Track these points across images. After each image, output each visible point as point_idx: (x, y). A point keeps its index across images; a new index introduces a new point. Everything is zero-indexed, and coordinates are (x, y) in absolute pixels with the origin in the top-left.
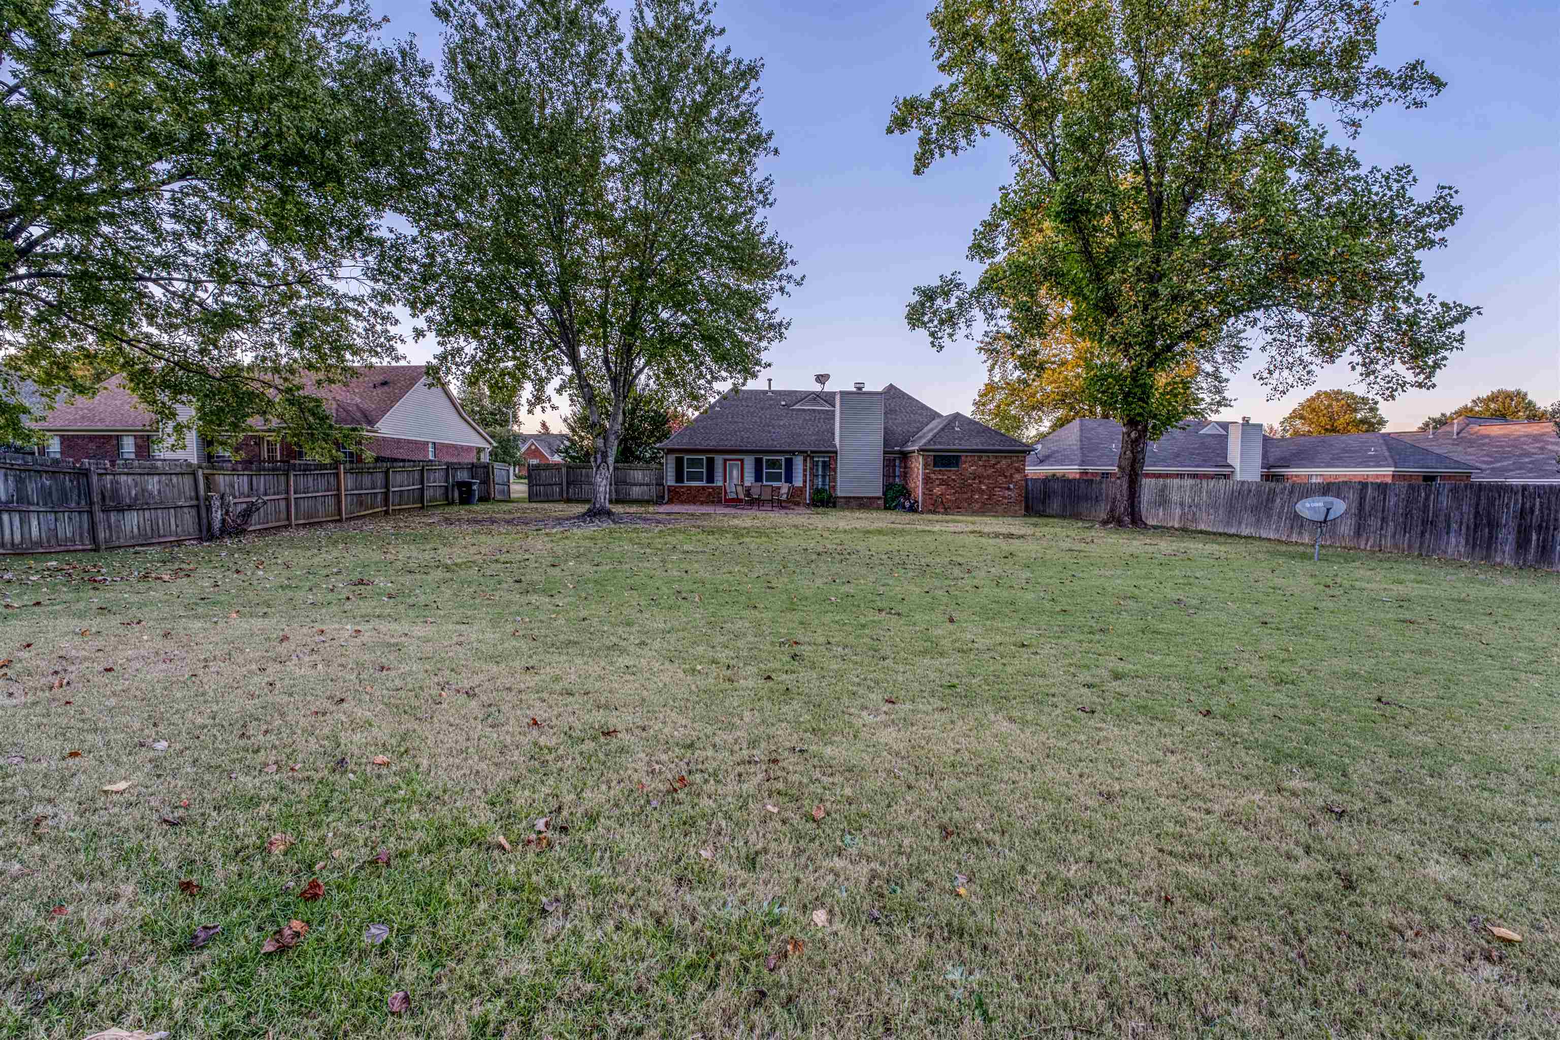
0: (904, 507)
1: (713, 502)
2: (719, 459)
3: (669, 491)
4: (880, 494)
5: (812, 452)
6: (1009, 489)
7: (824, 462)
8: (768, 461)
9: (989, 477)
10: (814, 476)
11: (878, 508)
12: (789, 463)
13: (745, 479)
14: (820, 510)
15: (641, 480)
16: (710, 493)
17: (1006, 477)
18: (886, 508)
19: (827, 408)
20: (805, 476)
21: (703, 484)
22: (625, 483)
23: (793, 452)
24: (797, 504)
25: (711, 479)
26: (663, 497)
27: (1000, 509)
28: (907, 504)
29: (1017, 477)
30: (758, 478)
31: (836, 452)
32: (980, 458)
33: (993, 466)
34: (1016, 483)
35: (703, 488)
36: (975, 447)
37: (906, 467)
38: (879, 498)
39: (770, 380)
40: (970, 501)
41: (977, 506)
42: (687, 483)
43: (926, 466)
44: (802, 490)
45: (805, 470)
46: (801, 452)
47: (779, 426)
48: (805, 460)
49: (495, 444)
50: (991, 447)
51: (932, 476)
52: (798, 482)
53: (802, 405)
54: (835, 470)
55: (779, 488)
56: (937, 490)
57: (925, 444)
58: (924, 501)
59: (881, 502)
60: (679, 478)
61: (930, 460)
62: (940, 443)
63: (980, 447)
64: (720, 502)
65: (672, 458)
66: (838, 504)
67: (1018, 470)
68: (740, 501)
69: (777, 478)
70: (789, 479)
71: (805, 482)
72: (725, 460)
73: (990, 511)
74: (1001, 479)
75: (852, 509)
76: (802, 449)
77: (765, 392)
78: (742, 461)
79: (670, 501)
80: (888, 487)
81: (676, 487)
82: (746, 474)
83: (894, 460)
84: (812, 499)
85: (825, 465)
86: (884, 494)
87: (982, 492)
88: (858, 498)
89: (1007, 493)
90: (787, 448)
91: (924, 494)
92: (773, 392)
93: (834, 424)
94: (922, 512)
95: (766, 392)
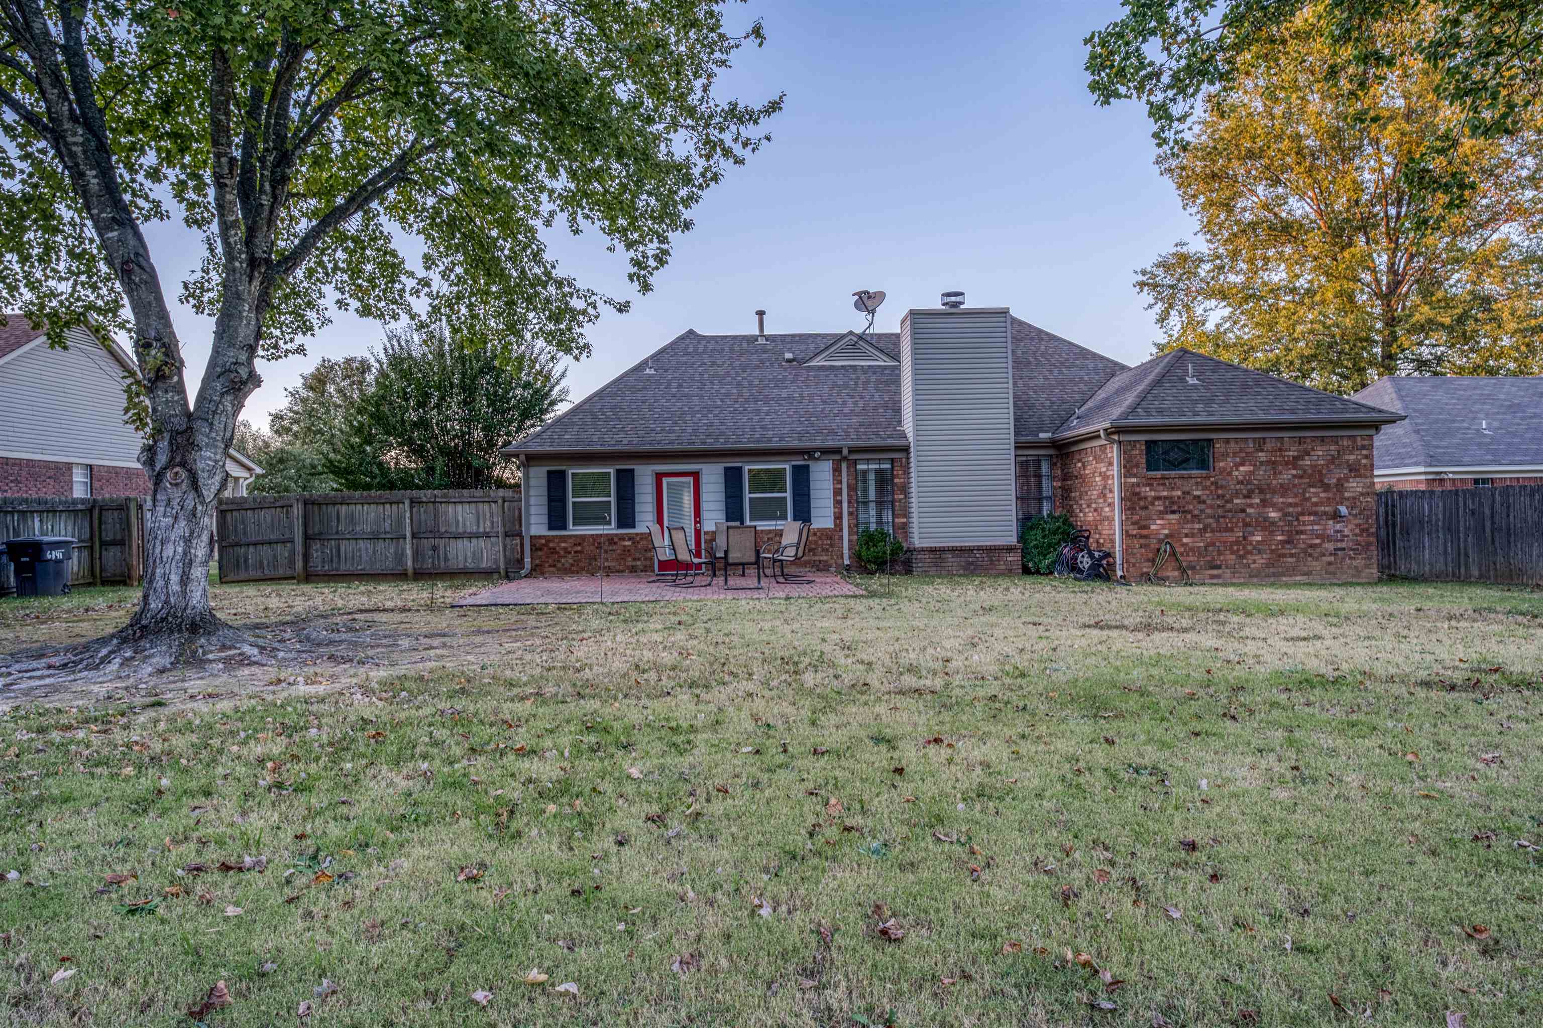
0: (1074, 568)
1: (633, 570)
2: (644, 475)
3: (535, 548)
4: (1013, 540)
5: (852, 451)
6: (1336, 516)
7: (879, 472)
8: (754, 475)
9: (1284, 490)
10: (858, 503)
11: (1009, 573)
12: (802, 476)
13: (705, 515)
14: (876, 582)
15: (471, 528)
16: (626, 550)
17: (1326, 488)
18: (1026, 571)
19: (883, 362)
20: (838, 503)
21: (611, 529)
22: (436, 533)
23: (808, 453)
24: (822, 568)
25: (627, 518)
26: (520, 561)
27: (1316, 565)
28: (1085, 562)
29: (1355, 486)
30: (734, 511)
31: (906, 449)
32: (1260, 445)
33: (1294, 462)
34: (1353, 503)
35: (611, 539)
36: (1248, 418)
37: (1065, 477)
38: (1010, 549)
39: (761, 314)
40: (1243, 549)
41: (1260, 561)
42: (575, 530)
43: (1128, 468)
44: (831, 536)
45: (837, 492)
46: (827, 452)
47: (778, 400)
48: (837, 470)
49: (259, 471)
50: (1287, 417)
51: (1146, 491)
52: (823, 519)
53: (830, 357)
54: (905, 489)
55: (780, 534)
56: (1159, 526)
57: (1125, 415)
58: (1127, 552)
59: (1013, 558)
60: (556, 519)
61: (1139, 455)
62: (1160, 412)
63: (1262, 417)
64: (648, 569)
65: (539, 475)
66: (917, 567)
67: (1355, 470)
68: (687, 566)
69: (773, 510)
70: (803, 513)
71: (838, 517)
72: (659, 476)
73: (1292, 571)
74: (1315, 494)
75: (949, 576)
76: (830, 443)
77: (751, 339)
78: (696, 475)
79: (537, 571)
80: (1027, 523)
81: (549, 539)
82: (705, 506)
83: (1038, 463)
84: (857, 556)
85: (883, 479)
86: (1021, 538)
87: (1268, 526)
88: (962, 550)
89: (1332, 526)
90: (796, 444)
91: (1127, 535)
92: (767, 338)
93: (898, 393)
94: (1125, 581)
95: (754, 338)
